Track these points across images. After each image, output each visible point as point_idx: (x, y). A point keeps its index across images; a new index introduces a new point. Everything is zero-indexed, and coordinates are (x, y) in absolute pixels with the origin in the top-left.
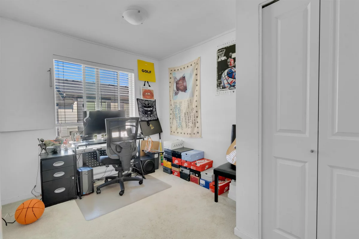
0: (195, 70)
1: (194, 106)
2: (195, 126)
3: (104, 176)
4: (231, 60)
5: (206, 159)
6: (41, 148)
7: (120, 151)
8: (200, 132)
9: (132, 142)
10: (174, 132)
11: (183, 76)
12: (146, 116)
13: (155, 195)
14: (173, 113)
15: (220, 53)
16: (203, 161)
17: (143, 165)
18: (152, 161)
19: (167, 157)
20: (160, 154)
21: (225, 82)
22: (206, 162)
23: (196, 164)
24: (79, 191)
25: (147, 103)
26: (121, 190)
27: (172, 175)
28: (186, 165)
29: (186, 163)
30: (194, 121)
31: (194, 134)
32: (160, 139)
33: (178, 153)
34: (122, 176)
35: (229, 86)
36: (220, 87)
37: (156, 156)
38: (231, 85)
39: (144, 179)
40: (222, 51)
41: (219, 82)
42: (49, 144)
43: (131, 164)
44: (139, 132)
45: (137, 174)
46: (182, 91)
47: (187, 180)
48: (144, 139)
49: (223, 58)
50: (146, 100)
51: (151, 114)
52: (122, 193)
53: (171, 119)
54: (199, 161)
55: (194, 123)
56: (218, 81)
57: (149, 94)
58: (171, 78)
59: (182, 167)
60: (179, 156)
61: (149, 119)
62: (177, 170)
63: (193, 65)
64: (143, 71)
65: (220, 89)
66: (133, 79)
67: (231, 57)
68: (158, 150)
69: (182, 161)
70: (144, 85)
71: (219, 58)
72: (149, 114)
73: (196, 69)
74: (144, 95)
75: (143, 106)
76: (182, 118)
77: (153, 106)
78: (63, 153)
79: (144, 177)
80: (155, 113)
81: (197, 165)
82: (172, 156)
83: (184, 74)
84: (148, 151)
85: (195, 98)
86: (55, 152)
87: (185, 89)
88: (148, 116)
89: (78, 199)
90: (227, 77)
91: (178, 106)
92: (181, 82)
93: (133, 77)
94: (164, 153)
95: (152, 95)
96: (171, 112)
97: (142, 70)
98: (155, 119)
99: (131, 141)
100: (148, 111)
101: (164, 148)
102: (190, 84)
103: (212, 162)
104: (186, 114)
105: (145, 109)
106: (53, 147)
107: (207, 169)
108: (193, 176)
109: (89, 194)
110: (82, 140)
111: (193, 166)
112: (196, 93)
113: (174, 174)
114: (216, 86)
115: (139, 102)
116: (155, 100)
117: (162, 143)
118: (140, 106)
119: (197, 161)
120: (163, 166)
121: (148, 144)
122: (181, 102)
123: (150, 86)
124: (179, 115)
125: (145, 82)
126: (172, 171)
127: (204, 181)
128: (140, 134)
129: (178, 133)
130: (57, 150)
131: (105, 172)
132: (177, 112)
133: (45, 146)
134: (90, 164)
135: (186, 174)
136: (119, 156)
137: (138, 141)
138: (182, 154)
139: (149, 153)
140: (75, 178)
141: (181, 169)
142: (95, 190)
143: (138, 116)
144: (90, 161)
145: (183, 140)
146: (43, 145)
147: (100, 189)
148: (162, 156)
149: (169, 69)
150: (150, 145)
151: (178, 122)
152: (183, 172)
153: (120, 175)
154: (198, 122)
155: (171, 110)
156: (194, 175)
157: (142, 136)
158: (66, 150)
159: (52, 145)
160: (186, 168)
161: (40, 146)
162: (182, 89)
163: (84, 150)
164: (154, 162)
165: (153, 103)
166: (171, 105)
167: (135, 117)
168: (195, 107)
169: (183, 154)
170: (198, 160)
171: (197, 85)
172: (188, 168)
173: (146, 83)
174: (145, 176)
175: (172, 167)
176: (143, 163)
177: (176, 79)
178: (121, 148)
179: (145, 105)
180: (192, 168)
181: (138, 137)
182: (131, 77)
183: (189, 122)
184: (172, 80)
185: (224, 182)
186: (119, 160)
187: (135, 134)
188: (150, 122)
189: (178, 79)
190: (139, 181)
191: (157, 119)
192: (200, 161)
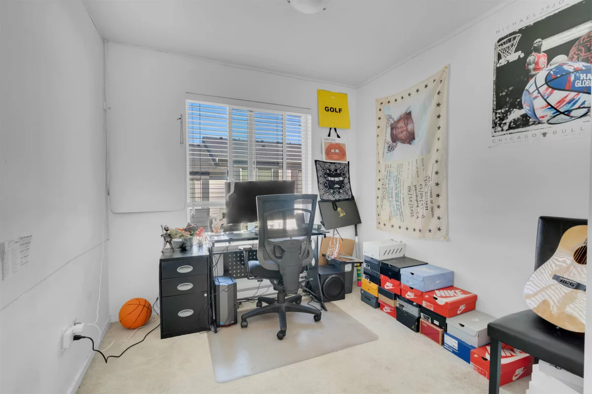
0: (436, 96)
1: (430, 172)
2: (433, 215)
3: (256, 295)
4: (538, 56)
5: (458, 289)
6: (165, 240)
7: (280, 256)
8: (443, 229)
9: (303, 241)
10: (385, 225)
11: (407, 110)
12: (332, 191)
13: (344, 351)
14: (384, 187)
15: (505, 46)
16: (451, 293)
17: (323, 284)
18: (338, 278)
19: (370, 272)
20: (355, 265)
21: (539, 103)
22: (460, 296)
23: (436, 299)
24: (214, 318)
25: (333, 168)
26: (280, 330)
27: (378, 310)
28: (410, 295)
29: (411, 292)
30: (429, 205)
31: (430, 231)
32: (356, 235)
33: (393, 269)
34: (285, 301)
35: (550, 113)
36: (502, 127)
37: (348, 268)
38: (558, 111)
39: (323, 311)
40: (510, 41)
41: (498, 115)
42: (176, 234)
43: (300, 280)
44: (317, 221)
45: (312, 299)
46: (403, 141)
47: (412, 329)
48: (325, 235)
49: (513, 57)
50: (331, 163)
51: (340, 188)
52: (281, 336)
53: (378, 198)
54: (442, 293)
55: (429, 208)
56: (496, 113)
57: (337, 151)
58: (380, 118)
59: (400, 299)
60: (395, 275)
61: (337, 197)
62: (391, 302)
63: (431, 85)
64: (327, 109)
65: (502, 130)
66: (310, 125)
67: (538, 50)
68: (352, 256)
69: (402, 287)
70: (329, 135)
71: (499, 57)
72: (337, 188)
73: (439, 93)
74: (328, 152)
75: (325, 174)
76: (402, 196)
77: (344, 174)
78: (195, 252)
79: (323, 307)
80: (347, 186)
81: (437, 301)
82: (381, 273)
83: (409, 107)
84: (333, 257)
85: (435, 156)
86: (183, 248)
87: (410, 138)
88: (334, 192)
89: (212, 333)
90: (547, 89)
91: (395, 173)
92: (401, 124)
93: (310, 122)
94: (364, 265)
95: (343, 154)
96: (380, 185)
97: (326, 107)
98: (347, 198)
99: (301, 238)
100: (334, 183)
101: (364, 254)
102: (421, 127)
103: (475, 298)
104: (413, 188)
105: (330, 178)
106: (180, 240)
107: (461, 313)
108: (425, 322)
109: (230, 325)
110: (224, 231)
111: (427, 300)
112: (437, 145)
113: (384, 309)
114: (491, 125)
115: (318, 166)
116: (349, 162)
117: (359, 243)
118: (320, 173)
119: (437, 292)
120: (362, 290)
121: (332, 244)
122: (400, 166)
123: (338, 137)
124: (397, 191)
125: (331, 129)
126: (380, 302)
127: (457, 342)
128: (318, 226)
129: (392, 226)
130: (186, 245)
131: (258, 288)
132: (392, 185)
133: (170, 237)
134: (234, 271)
135: (411, 316)
136: (279, 265)
137: (313, 238)
138: (402, 271)
139: (334, 260)
140: (209, 296)
141: (399, 302)
142: (239, 319)
143: (316, 192)
144: (234, 267)
145: (404, 242)
146: (168, 236)
147: (247, 320)
148: (359, 268)
149: (377, 100)
150: (337, 246)
151: (393, 205)
152: (404, 309)
153: (281, 299)
154: (439, 207)
155: (380, 180)
156: (430, 321)
157: (323, 229)
158: (200, 246)
159: (181, 236)
160: (410, 302)
161: (163, 238)
162: (403, 138)
163: (227, 247)
164: (344, 280)
165: (345, 167)
166: (380, 171)
167: (311, 193)
168: (434, 173)
169: (405, 273)
170: (439, 289)
171: (439, 128)
172: (415, 304)
173: (333, 131)
174: (326, 305)
175: (379, 294)
176: (322, 280)
177: (391, 120)
178: (283, 251)
179: (330, 171)
180: (424, 304)
181: (314, 231)
182: (306, 122)
183: (418, 206)
184: (383, 123)
185: (512, 356)
186: (278, 272)
187: (309, 224)
188: (337, 203)
189: (395, 119)
190: (314, 315)
191: (350, 197)
192: (445, 291)
